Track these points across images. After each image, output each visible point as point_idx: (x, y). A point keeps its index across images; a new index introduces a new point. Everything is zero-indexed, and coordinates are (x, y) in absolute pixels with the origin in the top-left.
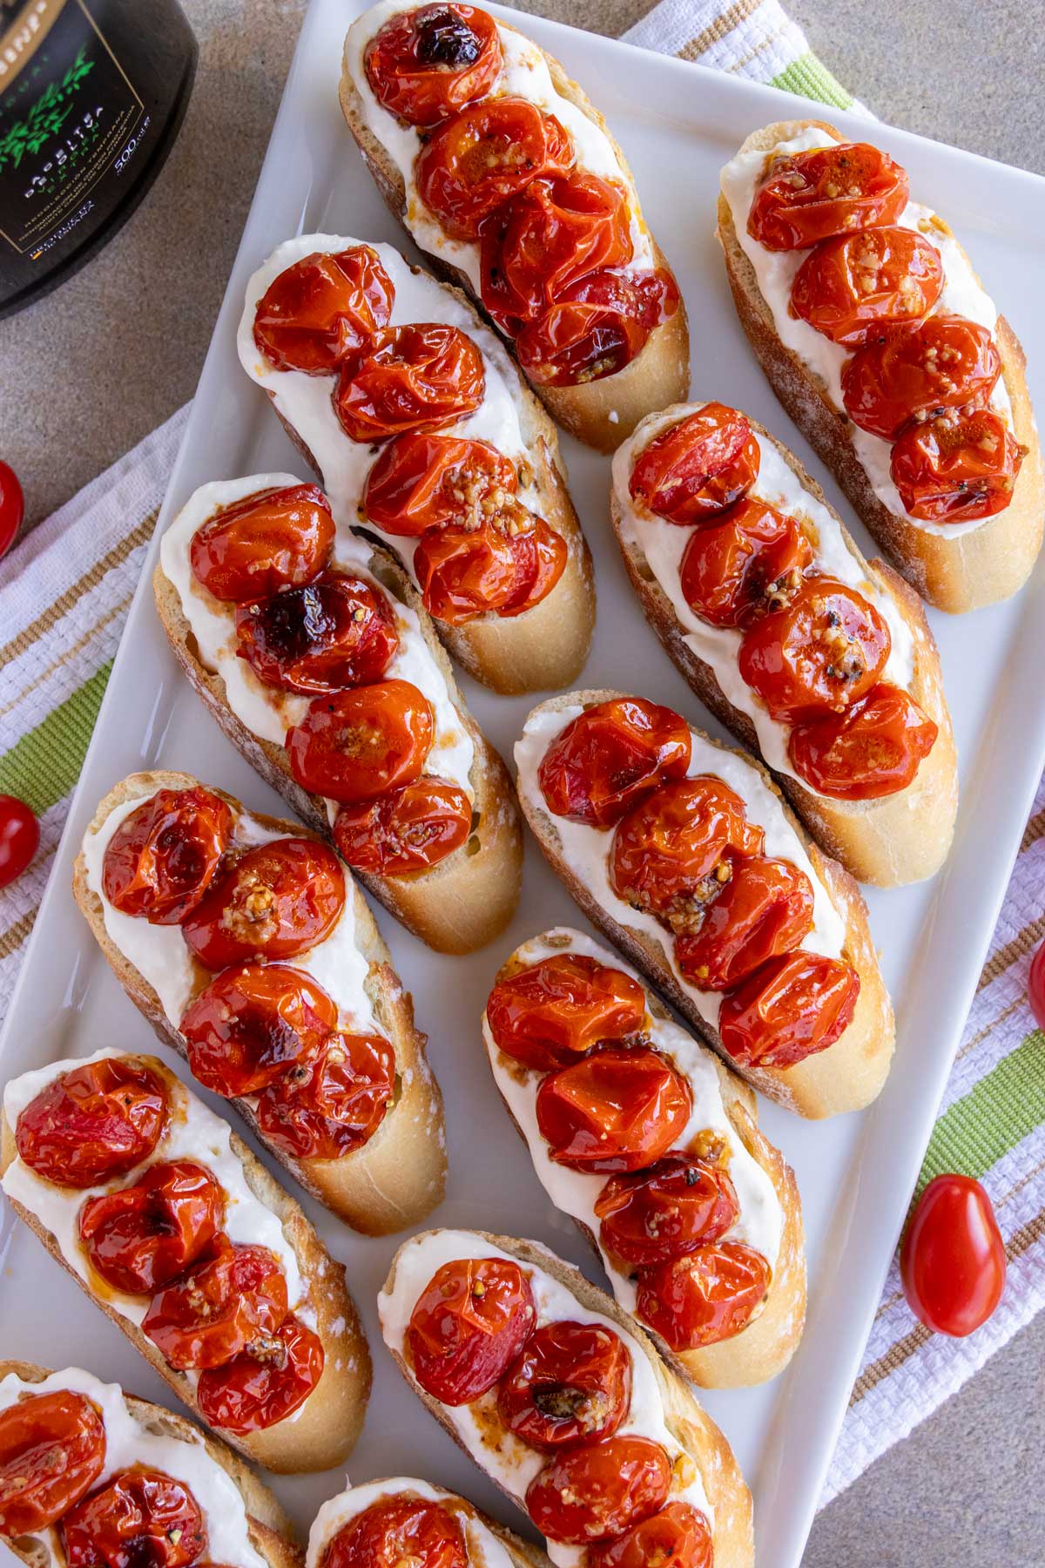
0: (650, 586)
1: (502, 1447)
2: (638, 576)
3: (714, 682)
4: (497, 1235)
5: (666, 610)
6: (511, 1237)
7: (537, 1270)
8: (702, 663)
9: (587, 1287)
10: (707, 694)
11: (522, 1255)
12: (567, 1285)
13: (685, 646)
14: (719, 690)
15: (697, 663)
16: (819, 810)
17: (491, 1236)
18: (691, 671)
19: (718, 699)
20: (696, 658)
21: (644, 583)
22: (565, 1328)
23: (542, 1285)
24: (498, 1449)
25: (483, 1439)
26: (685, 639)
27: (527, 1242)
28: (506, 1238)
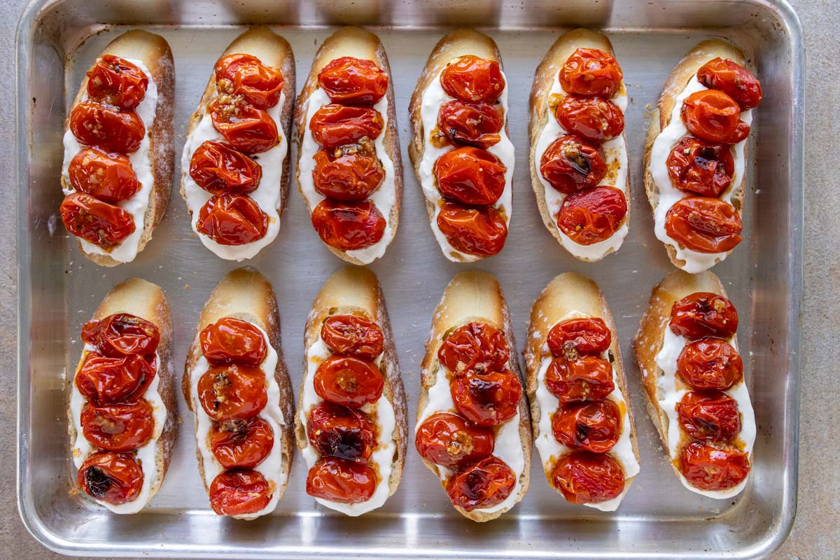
0: (286, 451)
1: (614, 160)
2: (288, 458)
3: (282, 398)
4: (556, 239)
5: (285, 439)
6: (551, 234)
7: (552, 214)
8: (282, 410)
9: (537, 194)
10: (288, 394)
11: (553, 224)
12: (545, 201)
13: (285, 420)
14: (281, 394)
15: (284, 410)
16: (268, 324)
17: (559, 240)
18: (289, 407)
19: (284, 391)
20: (283, 413)
21: (288, 455)
22: (557, 187)
23: (553, 208)
24: (616, 160)
25: (619, 168)
26: (284, 423)
27: (548, 227)
28: (554, 235)
